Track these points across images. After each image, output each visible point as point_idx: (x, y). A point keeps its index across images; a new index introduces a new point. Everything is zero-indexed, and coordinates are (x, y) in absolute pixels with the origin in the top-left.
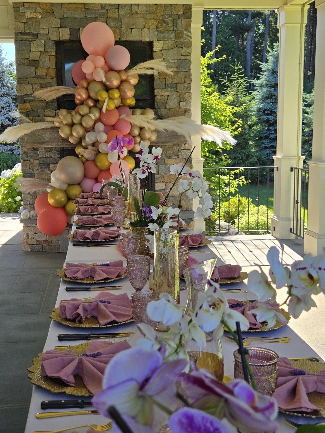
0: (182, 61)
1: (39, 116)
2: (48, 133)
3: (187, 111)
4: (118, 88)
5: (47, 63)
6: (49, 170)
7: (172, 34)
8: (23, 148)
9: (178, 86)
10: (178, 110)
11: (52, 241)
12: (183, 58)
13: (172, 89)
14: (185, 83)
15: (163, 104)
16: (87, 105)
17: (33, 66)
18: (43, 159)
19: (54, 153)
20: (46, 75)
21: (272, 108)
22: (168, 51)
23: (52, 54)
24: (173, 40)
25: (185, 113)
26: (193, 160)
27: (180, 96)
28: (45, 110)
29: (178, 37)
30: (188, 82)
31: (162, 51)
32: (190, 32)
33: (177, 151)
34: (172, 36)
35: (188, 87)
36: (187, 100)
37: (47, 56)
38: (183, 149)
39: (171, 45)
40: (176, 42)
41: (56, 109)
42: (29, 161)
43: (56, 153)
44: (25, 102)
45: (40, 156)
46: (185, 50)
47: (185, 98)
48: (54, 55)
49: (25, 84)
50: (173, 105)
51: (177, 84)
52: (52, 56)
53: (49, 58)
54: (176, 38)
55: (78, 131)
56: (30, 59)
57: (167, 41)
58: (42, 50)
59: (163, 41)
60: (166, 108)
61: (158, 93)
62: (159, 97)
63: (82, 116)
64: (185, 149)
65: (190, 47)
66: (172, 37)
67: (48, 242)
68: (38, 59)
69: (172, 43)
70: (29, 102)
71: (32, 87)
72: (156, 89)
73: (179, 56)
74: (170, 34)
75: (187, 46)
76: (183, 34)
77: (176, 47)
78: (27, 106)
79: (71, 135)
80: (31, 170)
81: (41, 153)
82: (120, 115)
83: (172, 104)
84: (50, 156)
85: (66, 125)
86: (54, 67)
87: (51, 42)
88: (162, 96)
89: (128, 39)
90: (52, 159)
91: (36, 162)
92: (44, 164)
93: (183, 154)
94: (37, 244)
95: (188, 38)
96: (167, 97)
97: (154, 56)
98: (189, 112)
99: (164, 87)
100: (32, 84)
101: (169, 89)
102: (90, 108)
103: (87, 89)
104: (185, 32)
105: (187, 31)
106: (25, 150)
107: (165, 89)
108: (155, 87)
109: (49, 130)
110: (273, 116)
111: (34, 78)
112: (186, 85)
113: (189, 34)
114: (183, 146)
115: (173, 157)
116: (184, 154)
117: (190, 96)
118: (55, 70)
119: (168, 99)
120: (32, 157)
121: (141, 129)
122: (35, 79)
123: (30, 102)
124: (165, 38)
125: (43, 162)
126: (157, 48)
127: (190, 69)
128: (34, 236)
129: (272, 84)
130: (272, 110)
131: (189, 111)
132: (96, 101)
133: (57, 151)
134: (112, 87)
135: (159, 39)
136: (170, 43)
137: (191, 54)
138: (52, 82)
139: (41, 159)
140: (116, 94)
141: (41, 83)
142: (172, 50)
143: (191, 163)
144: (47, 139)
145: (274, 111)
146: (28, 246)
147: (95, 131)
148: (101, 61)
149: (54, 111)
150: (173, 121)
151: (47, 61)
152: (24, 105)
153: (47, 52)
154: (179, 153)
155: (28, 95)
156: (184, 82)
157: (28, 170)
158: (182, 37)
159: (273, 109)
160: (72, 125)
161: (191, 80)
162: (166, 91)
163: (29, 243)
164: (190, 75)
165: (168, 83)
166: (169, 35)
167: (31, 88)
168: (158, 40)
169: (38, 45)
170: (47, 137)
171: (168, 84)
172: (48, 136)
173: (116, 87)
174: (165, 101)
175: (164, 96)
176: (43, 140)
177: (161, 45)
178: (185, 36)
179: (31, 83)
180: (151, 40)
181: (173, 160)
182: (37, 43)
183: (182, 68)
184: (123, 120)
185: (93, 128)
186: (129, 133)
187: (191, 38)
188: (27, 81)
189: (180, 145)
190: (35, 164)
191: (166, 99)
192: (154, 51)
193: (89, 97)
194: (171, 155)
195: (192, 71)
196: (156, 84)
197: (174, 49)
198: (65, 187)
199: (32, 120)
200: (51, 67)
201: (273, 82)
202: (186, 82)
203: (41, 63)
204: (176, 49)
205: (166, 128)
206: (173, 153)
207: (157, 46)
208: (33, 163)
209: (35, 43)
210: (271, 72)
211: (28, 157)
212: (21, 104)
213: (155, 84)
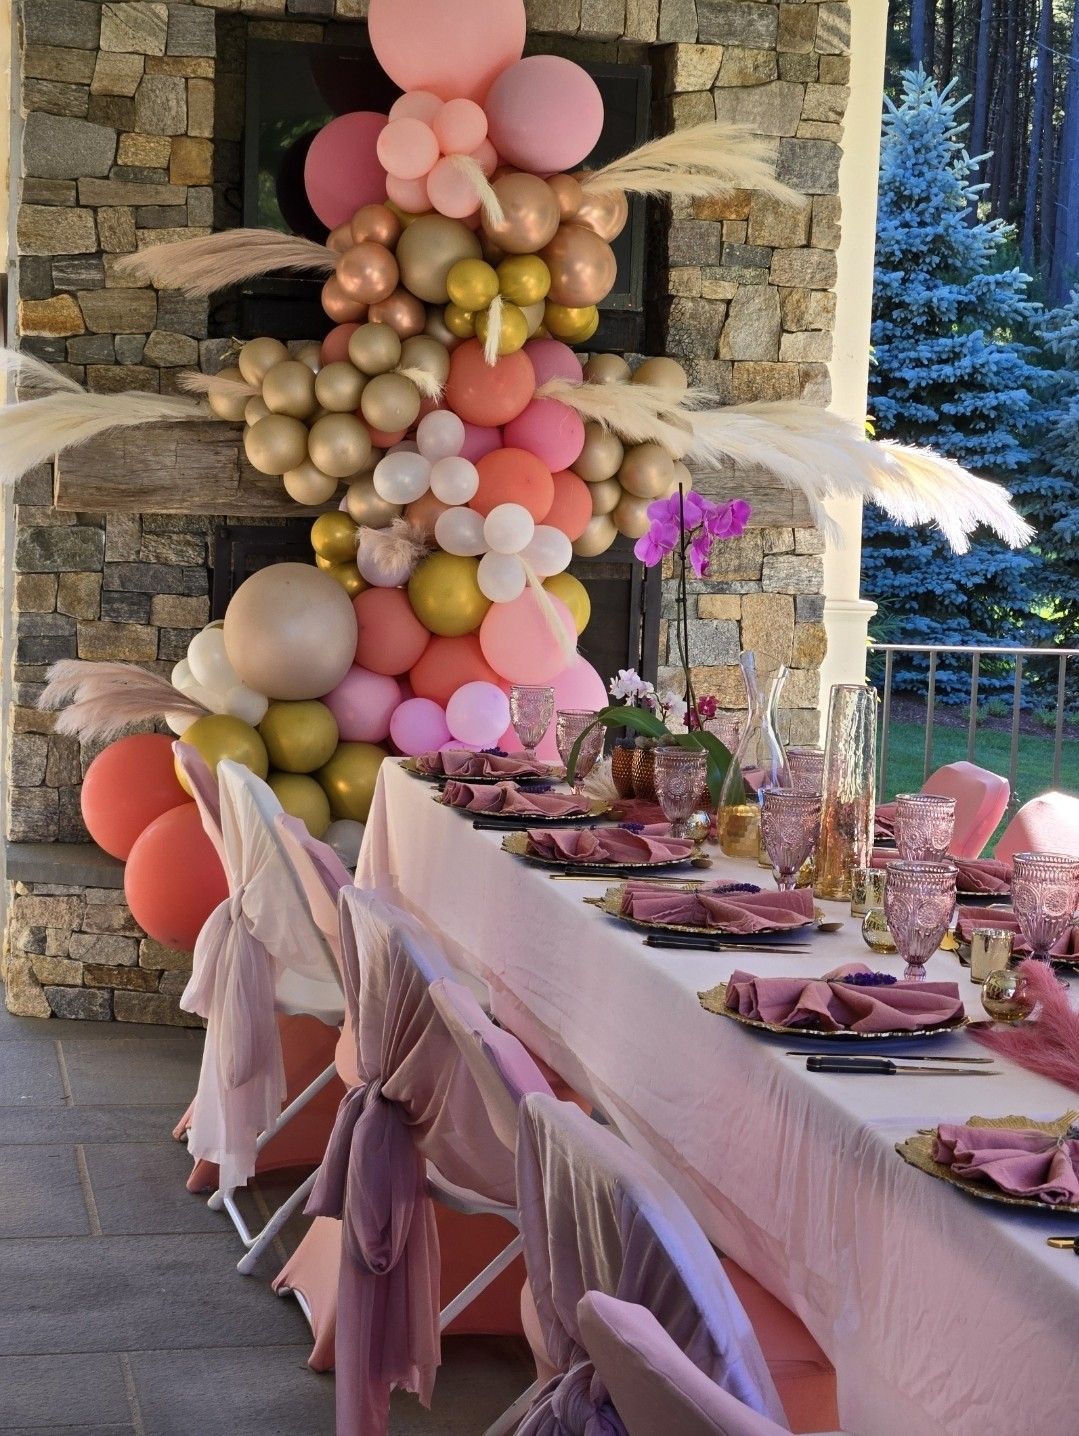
0: (804, 147)
1: (117, 363)
2: (173, 447)
3: (810, 375)
4: (545, 253)
5: (173, 113)
6: (149, 624)
7: (761, 16)
8: (33, 510)
9: (776, 260)
10: (772, 370)
11: (162, 972)
12: (806, 131)
13: (750, 273)
14: (808, 246)
15: (703, 336)
16: (388, 324)
17: (106, 120)
18: (125, 570)
19: (179, 543)
20: (167, 169)
21: (890, 362)
22: (743, 94)
23: (200, 72)
24: (767, 45)
25: (802, 386)
26: (827, 604)
27: (783, 304)
28: (148, 335)
29: (792, 32)
30: (823, 245)
31: (711, 90)
32: (846, 16)
33: (759, 559)
34: (764, 25)
35: (819, 265)
36: (813, 326)
37: (177, 80)
38: (787, 553)
39: (756, 68)
40: (779, 54)
41: (204, 332)
42: (57, 574)
43: (188, 543)
44: (55, 293)
45: (108, 553)
46: (817, 97)
47: (808, 318)
48: (212, 76)
49: (63, 204)
50: (748, 346)
51: (773, 248)
52: (201, 83)
53: (187, 88)
54: (778, 39)
55: (337, 447)
56: (95, 86)
57: (736, 51)
58: (155, 47)
59: (720, 49)
60: (716, 356)
61: (687, 284)
62: (690, 304)
63: (367, 377)
64: (793, 553)
65: (841, 81)
66: (762, 30)
67: (144, 977)
68: (130, 89)
69: (761, 59)
70: (73, 295)
71: (96, 220)
72: (675, 265)
73: (791, 121)
74: (755, 17)
75: (829, 78)
76: (813, 20)
77: (779, 78)
78: (65, 312)
79: (305, 459)
80: (61, 621)
81: (118, 537)
82: (540, 381)
83: (745, 339)
84: (157, 557)
85: (281, 413)
86: (207, 133)
87: (199, 15)
88: (703, 302)
89: (560, 28)
90: (163, 569)
91: (88, 583)
92: (125, 596)
93: (783, 575)
94: (84, 985)
95: (836, 41)
96: (722, 308)
97: (676, 114)
98: (823, 383)
99: (712, 259)
100: (95, 209)
101: (735, 270)
102: (404, 339)
103: (393, 247)
104: (823, 14)
105: (830, 11)
106: (40, 521)
107: (718, 271)
108: (674, 256)
109: (177, 433)
110: (894, 397)
111: (107, 178)
112: (815, 258)
113: (840, 24)
114: (787, 536)
115: (737, 586)
116: (788, 577)
117: (829, 310)
118: (208, 151)
119: (727, 315)
120: (71, 557)
121: (630, 448)
122: (112, 185)
123: (79, 294)
124: (731, 34)
125: (123, 584)
126: (692, 79)
127: (834, 185)
128: (71, 945)
129: (892, 254)
130: (891, 370)
131: (820, 379)
132: (434, 309)
133: (194, 534)
134: (517, 249)
135: (702, 38)
136: (751, 59)
137: (841, 114)
138: (191, 201)
139: (115, 571)
140: (532, 281)
141: (137, 207)
142: (758, 91)
143: (820, 616)
144: (162, 477)
145: (898, 374)
146: (36, 991)
147: (416, 450)
148: (469, 124)
149: (194, 343)
150: (758, 421)
151: (173, 103)
152: (48, 305)
153: (177, 59)
154: (766, 571)
155: (73, 257)
156: (804, 242)
157: (49, 619)
158: (811, 36)
159: (895, 364)
160: (309, 419)
161: (838, 237)
162: (723, 278)
163: (43, 977)
164: (836, 209)
165: (732, 240)
166: (751, 23)
167: (91, 224)
168: (698, 42)
169: (137, 25)
170: (164, 467)
171: (731, 247)
172: (169, 461)
173: (536, 249)
174: (716, 324)
175: (710, 301)
176: (146, 480)
177: (710, 64)
178: (820, 32)
179: (91, 202)
180: (666, 38)
181: (734, 600)
182: (134, 13)
183: (800, 176)
184: (555, 402)
185: (410, 436)
186: (570, 469)
187: (848, 45)
188: (74, 193)
189: (772, 534)
190: (82, 594)
191: (720, 317)
192: (679, 89)
193: (401, 288)
194: (731, 576)
195: (843, 193)
196: (678, 243)
197: (768, 88)
198: (256, 708)
199: (84, 383)
200: (192, 133)
201: (898, 242)
202: (814, 241)
203: (144, 112)
204: (775, 87)
205: (727, 450)
206: (740, 566)
207: (693, 70)
208: (74, 588)
209: (121, 14)
210: (888, 200)
211: (48, 555)
212: (35, 299)
213: (671, 244)
